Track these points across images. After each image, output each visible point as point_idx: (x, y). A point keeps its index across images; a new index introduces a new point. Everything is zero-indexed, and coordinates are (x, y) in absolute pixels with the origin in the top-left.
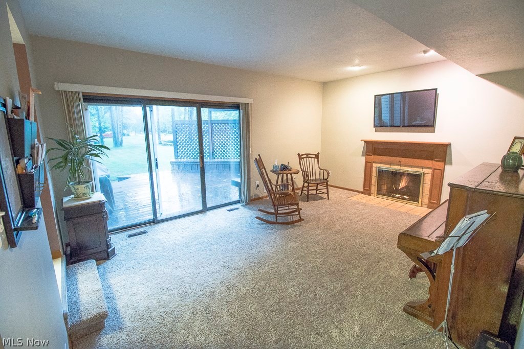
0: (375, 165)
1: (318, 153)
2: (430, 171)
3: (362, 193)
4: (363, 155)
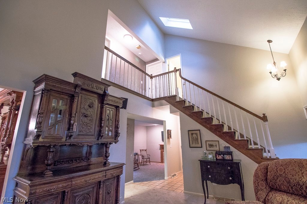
1: (146, 149)
3: (161, 163)
4: (160, 149)
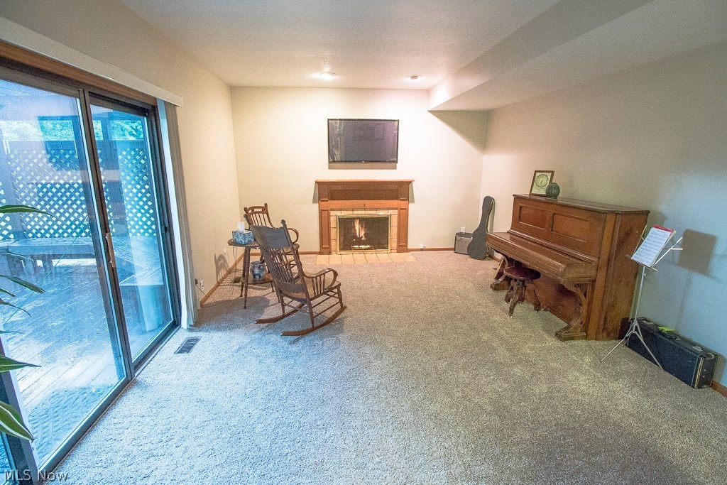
0: (332, 213)
1: (266, 205)
2: (396, 212)
3: (320, 253)
4: (314, 202)
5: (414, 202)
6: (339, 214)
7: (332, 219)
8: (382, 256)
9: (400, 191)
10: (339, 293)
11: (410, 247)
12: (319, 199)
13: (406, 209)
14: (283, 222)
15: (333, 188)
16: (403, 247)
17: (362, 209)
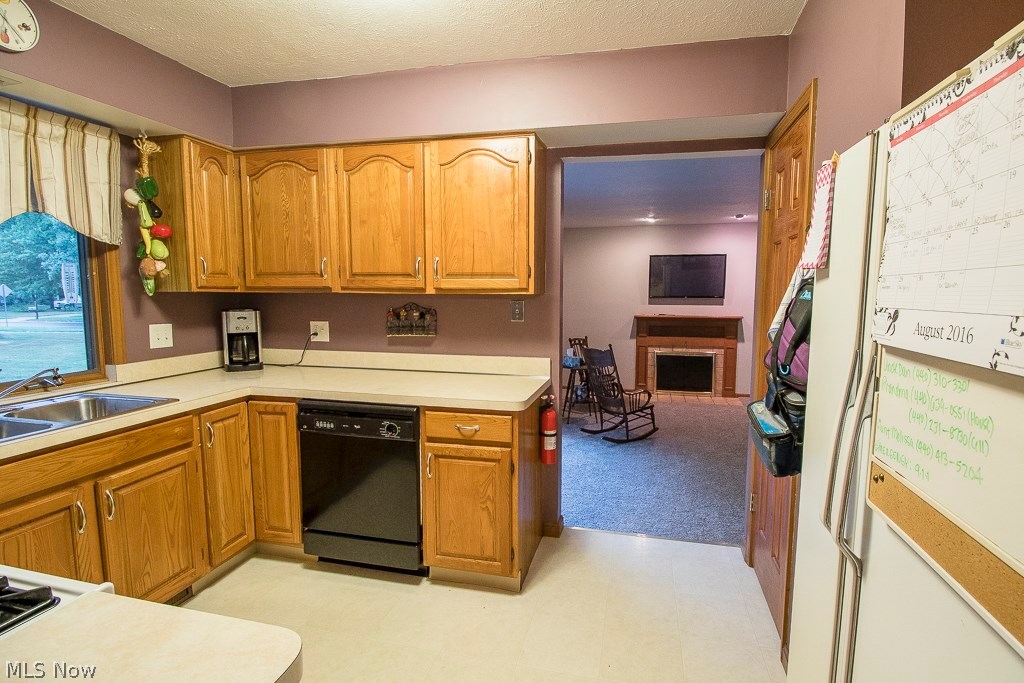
0: (650, 350)
1: (586, 337)
2: (722, 351)
4: (632, 337)
5: (743, 341)
6: (657, 351)
7: (649, 355)
8: (705, 398)
9: (727, 329)
10: (652, 414)
11: (738, 391)
12: (638, 333)
13: (735, 350)
14: (610, 345)
15: (653, 323)
16: (729, 391)
17: (682, 347)
